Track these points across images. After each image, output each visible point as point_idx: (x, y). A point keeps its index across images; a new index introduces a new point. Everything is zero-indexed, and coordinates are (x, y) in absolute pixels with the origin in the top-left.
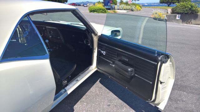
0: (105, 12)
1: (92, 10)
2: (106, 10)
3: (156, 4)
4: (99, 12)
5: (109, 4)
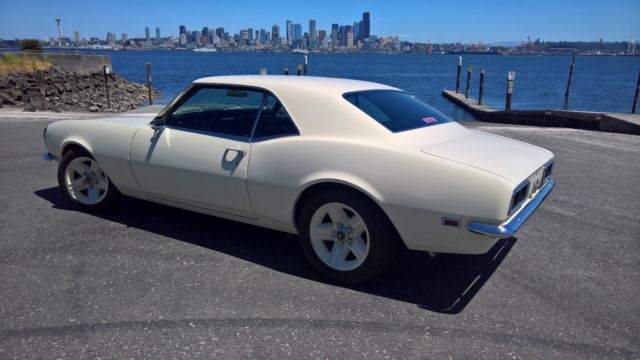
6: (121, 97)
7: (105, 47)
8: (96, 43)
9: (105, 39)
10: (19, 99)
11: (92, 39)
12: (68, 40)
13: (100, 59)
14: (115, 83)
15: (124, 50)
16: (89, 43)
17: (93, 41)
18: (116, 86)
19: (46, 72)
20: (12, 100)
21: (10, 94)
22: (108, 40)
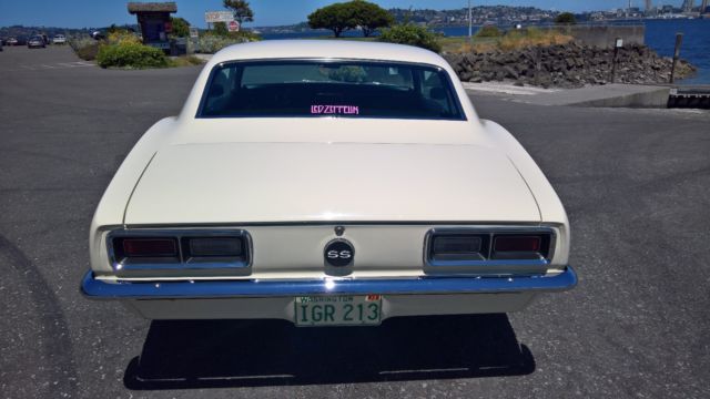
0: (163, 64)
1: (115, 58)
2: (165, 58)
3: (287, 31)
4: (141, 66)
5: (162, 35)
6: (636, 74)
7: (678, 16)
8: (668, 12)
9: (679, 6)
10: (524, 73)
11: (664, 7)
12: (636, 10)
13: (631, 30)
14: (641, 58)
15: (701, 17)
16: (660, 12)
17: (666, 10)
18: (641, 62)
19: (562, 46)
20: (515, 74)
21: (516, 68)
22: (683, 6)
